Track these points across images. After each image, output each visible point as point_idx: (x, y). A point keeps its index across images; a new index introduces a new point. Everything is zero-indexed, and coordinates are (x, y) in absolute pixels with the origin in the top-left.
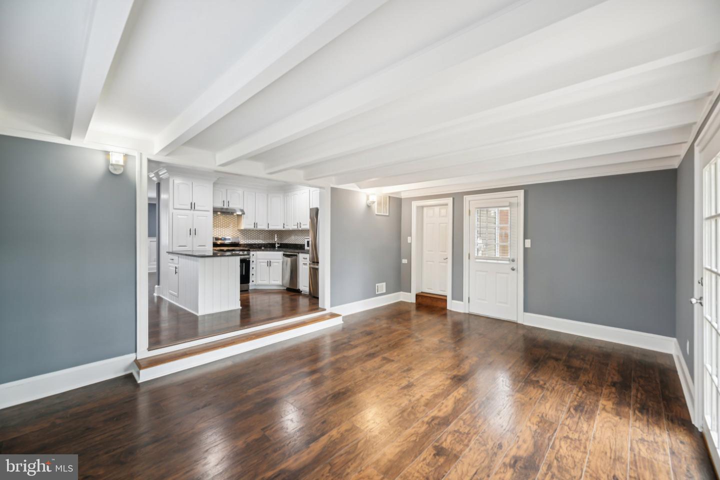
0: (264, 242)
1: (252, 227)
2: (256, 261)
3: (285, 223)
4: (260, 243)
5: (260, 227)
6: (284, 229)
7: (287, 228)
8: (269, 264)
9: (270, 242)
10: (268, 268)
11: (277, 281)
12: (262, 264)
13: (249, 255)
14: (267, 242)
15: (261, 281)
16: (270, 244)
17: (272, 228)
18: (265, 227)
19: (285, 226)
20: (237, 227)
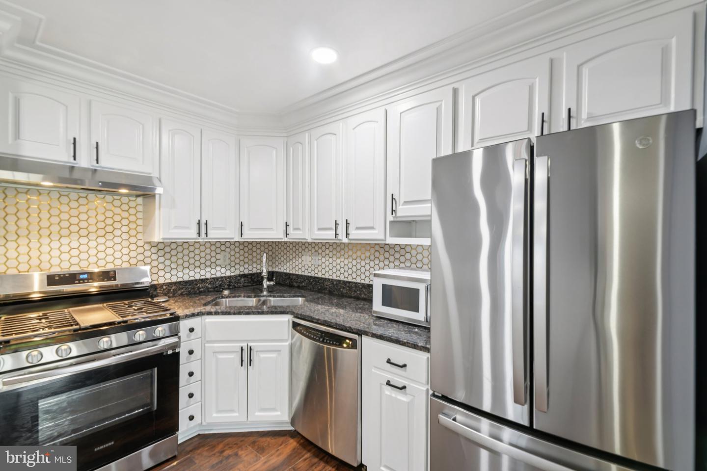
0: (228, 274)
1: (190, 234)
2: (203, 348)
3: (291, 223)
4: (218, 275)
5: (215, 234)
6: (286, 240)
7: (295, 235)
8: (247, 357)
9: (246, 272)
10: (243, 370)
11: (274, 410)
12: (220, 356)
13: (175, 333)
14: (237, 273)
15: (219, 411)
16: (244, 276)
17: (250, 235)
18: (231, 234)
19: (290, 230)
20: (144, 232)
